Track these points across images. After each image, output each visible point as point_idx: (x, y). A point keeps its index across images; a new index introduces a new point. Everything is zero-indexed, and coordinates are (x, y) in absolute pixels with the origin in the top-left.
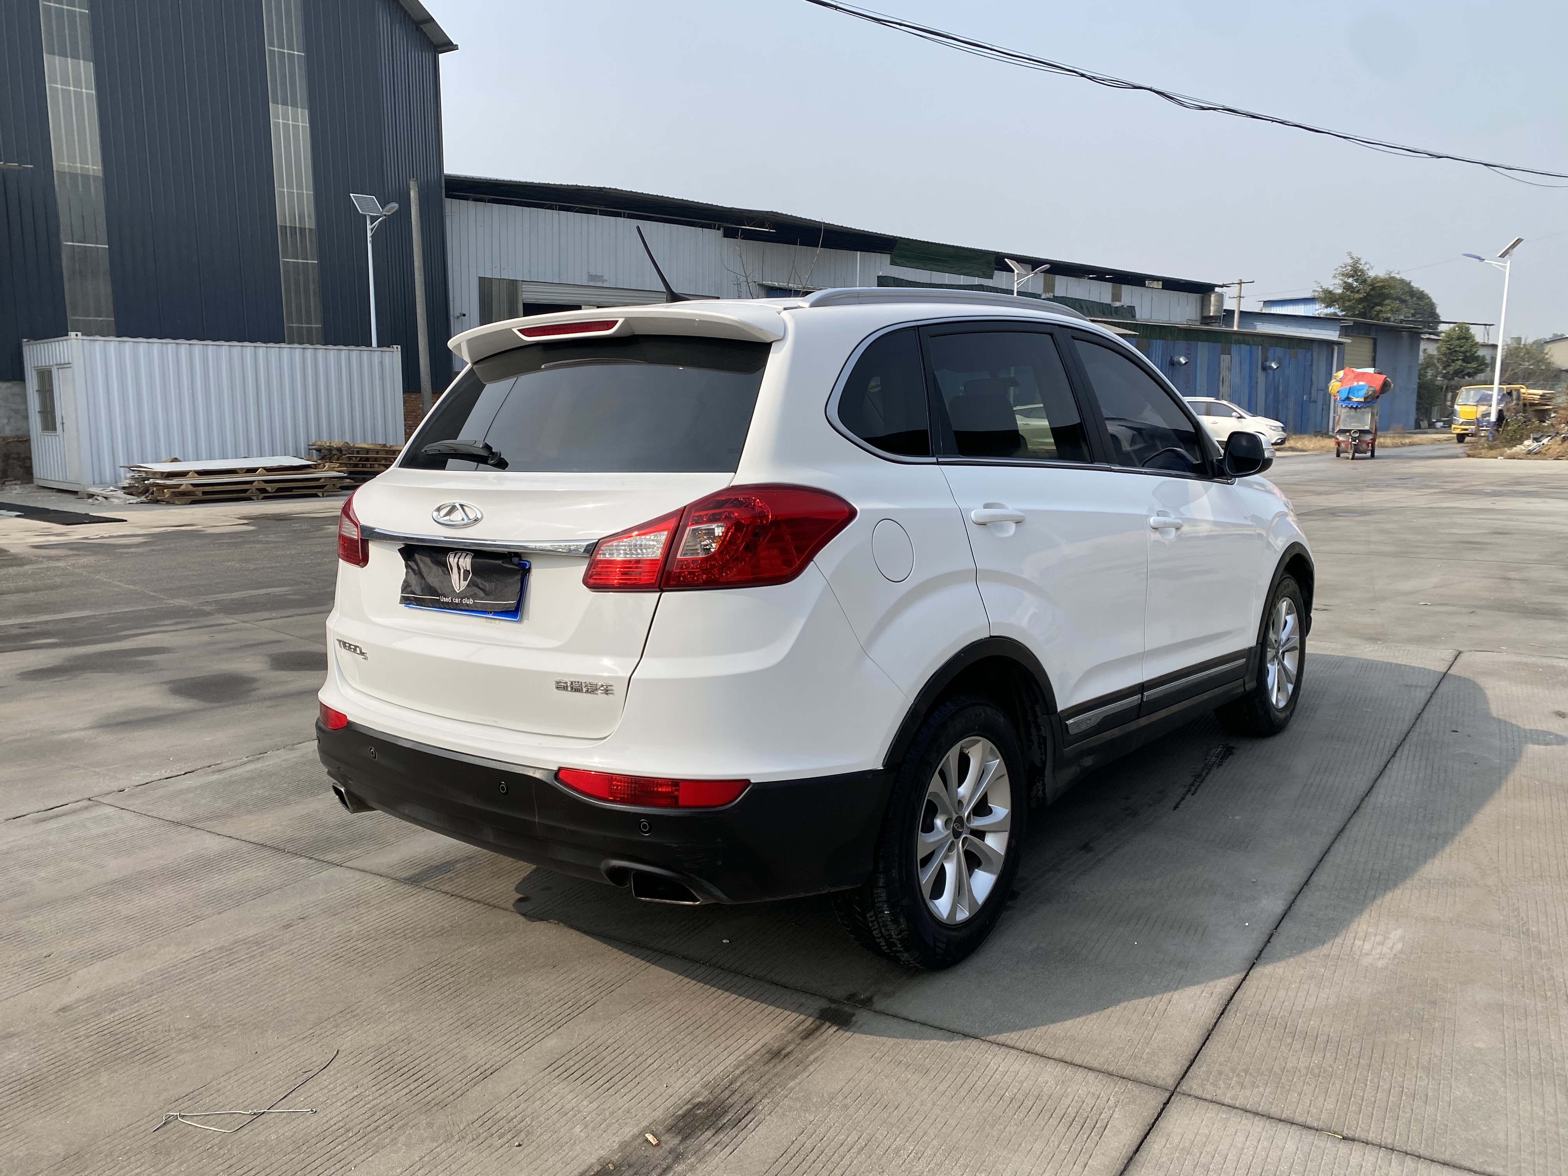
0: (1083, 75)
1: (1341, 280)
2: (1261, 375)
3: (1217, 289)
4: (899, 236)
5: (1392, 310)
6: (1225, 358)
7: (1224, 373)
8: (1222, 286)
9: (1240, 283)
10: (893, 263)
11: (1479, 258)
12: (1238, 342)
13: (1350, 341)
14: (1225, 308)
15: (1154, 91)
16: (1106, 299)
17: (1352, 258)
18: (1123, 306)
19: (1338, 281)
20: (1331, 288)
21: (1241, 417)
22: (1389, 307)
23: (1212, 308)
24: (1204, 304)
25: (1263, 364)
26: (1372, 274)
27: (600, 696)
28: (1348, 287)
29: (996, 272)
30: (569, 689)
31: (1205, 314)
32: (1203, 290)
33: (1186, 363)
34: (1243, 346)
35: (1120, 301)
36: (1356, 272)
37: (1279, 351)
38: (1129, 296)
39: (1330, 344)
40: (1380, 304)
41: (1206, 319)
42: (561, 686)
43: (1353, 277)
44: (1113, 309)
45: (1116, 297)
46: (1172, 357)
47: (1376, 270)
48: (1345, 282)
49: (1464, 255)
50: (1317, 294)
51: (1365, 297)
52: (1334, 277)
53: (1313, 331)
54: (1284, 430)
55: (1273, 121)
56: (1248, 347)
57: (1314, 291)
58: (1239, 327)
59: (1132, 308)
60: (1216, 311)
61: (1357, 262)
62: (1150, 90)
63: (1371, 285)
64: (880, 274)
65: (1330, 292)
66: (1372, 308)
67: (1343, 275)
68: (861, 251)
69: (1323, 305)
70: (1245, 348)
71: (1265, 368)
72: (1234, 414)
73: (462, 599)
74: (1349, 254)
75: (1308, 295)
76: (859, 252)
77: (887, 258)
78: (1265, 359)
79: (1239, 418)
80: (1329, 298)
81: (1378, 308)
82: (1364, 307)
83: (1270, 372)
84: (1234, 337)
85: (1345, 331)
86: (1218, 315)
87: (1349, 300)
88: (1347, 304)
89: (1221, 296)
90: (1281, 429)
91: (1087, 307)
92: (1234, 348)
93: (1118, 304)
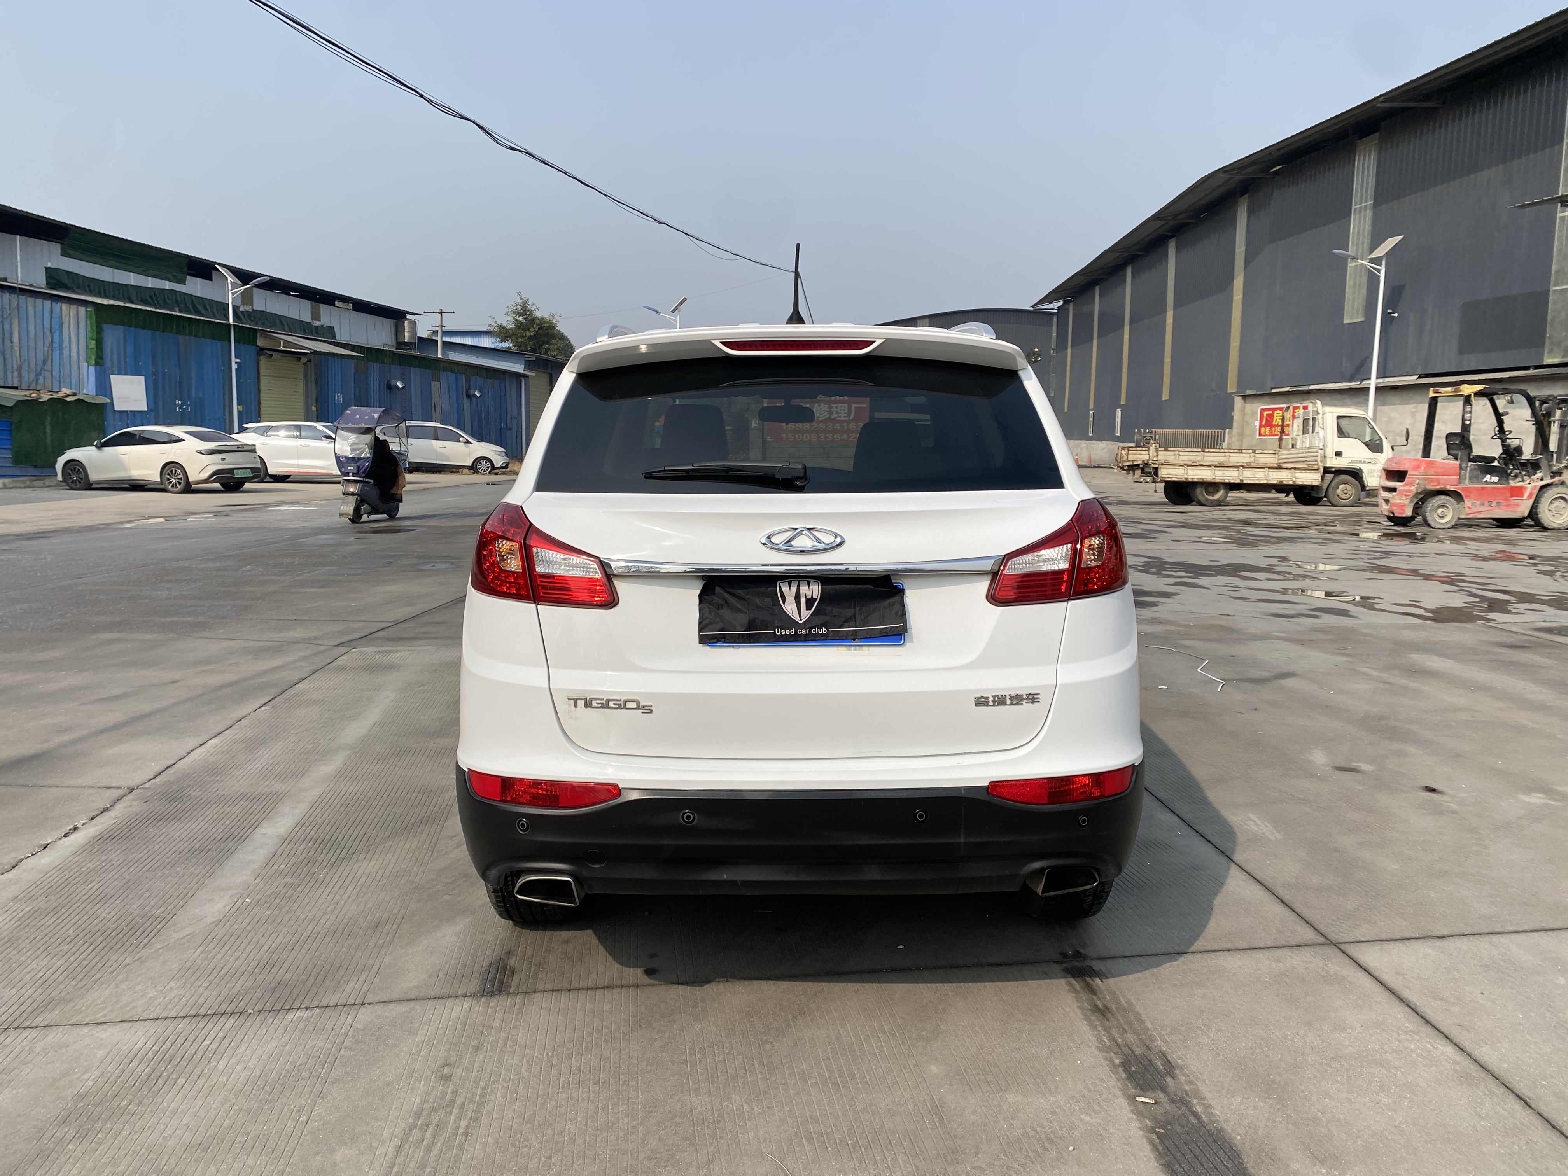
0: (422, 96)
1: (514, 318)
2: (466, 403)
3: (408, 316)
4: (72, 223)
5: (557, 349)
6: (435, 385)
7: (436, 399)
8: (413, 314)
9: (441, 313)
10: (64, 254)
11: (656, 311)
12: (445, 370)
13: (534, 374)
14: (418, 335)
15: (477, 125)
16: (306, 317)
17: (521, 298)
18: (322, 325)
19: (509, 318)
20: (505, 324)
21: (468, 442)
22: (556, 347)
23: (406, 335)
24: (398, 330)
25: (467, 391)
26: (539, 314)
27: (1026, 706)
28: (519, 325)
29: (188, 277)
30: (991, 703)
31: (400, 340)
32: (397, 316)
33: (403, 387)
34: (449, 373)
35: (320, 321)
36: (524, 310)
37: (480, 381)
38: (328, 316)
39: (518, 375)
40: (550, 344)
41: (400, 344)
42: (981, 702)
43: (523, 315)
44: (313, 328)
45: (316, 316)
46: (388, 381)
47: (541, 312)
48: (517, 320)
49: (645, 307)
50: (492, 329)
51: (534, 335)
52: (507, 314)
53: (501, 363)
54: (507, 455)
55: (559, 170)
56: (453, 375)
57: (490, 325)
58: (442, 355)
59: (331, 329)
60: (410, 337)
61: (525, 302)
62: (474, 122)
63: (539, 325)
64: (49, 265)
65: (504, 328)
66: (541, 345)
67: (514, 313)
68: (21, 235)
69: (498, 339)
70: (451, 376)
71: (469, 396)
72: (461, 439)
73: (810, 629)
74: (519, 294)
75: (485, 328)
76: (18, 237)
77: (56, 248)
78: (469, 388)
79: (465, 443)
80: (502, 333)
81: (546, 346)
82: (534, 344)
83: (474, 399)
84: (442, 365)
85: (529, 365)
86: (414, 341)
87: (522, 337)
88: (520, 340)
89: (414, 324)
90: (504, 454)
91: (288, 324)
92: (443, 375)
93: (317, 323)
